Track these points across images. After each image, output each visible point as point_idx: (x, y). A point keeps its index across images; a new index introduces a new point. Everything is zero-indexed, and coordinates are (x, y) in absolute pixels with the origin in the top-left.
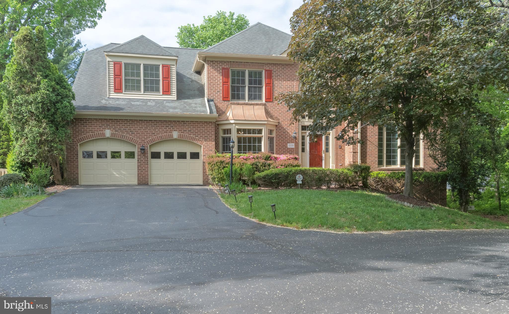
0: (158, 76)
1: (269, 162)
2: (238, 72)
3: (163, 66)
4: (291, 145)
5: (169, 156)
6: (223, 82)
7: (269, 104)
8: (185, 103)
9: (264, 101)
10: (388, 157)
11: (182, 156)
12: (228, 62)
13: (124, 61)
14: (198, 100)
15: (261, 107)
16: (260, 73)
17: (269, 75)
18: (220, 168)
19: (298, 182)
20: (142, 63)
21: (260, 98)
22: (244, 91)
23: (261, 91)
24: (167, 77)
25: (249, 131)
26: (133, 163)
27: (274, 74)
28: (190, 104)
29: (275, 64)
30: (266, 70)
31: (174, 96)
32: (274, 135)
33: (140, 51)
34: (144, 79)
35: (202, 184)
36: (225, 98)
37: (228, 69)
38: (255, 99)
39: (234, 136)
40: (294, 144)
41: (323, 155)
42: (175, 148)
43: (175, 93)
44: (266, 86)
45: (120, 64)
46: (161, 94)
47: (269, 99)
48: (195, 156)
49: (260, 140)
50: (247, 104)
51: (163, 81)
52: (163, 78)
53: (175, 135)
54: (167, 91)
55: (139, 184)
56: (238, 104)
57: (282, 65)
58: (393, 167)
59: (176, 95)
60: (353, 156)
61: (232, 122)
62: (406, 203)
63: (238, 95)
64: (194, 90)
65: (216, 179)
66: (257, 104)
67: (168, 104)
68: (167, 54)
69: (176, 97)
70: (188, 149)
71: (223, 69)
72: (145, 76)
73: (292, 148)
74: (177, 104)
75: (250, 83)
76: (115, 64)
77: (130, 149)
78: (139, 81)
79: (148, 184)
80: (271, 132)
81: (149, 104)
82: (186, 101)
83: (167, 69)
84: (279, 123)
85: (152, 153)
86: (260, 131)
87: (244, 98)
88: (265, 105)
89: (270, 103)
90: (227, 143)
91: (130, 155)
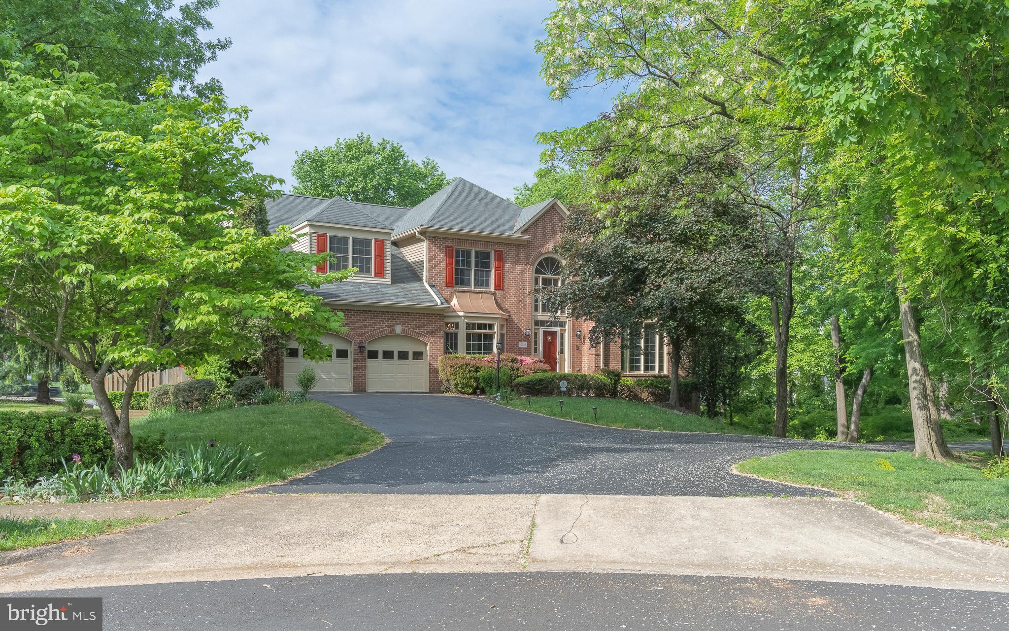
0: (369, 253)
1: (517, 365)
2: (463, 252)
3: (376, 241)
4: (523, 345)
5: (388, 355)
6: (447, 264)
7: (497, 293)
8: (403, 288)
9: (492, 289)
10: (632, 361)
11: (403, 355)
12: (453, 239)
13: (329, 233)
14: (416, 285)
15: (489, 295)
16: (488, 255)
17: (499, 257)
18: (465, 371)
19: (562, 389)
20: (351, 236)
21: (488, 284)
22: (469, 275)
23: (488, 276)
24: (380, 255)
25: (479, 326)
26: (346, 364)
27: (505, 256)
28: (410, 291)
29: (506, 244)
30: (496, 251)
31: (388, 280)
32: (504, 331)
33: (347, 220)
34: (353, 257)
35: (428, 391)
36: (449, 284)
37: (451, 247)
38: (482, 285)
39: (462, 332)
40: (526, 343)
41: (558, 357)
42: (396, 346)
43: (390, 275)
44: (495, 270)
45: (324, 236)
46: (373, 276)
47: (499, 286)
48: (418, 355)
49: (491, 337)
50: (474, 292)
51: (376, 259)
52: (376, 256)
53: (398, 329)
54: (380, 273)
55: (355, 391)
56: (464, 292)
57: (514, 245)
58: (636, 373)
59: (390, 277)
60: (595, 359)
61: (461, 314)
62: (675, 411)
63: (463, 280)
64: (404, 271)
65: (460, 386)
66: (485, 293)
67: (384, 290)
68: (381, 226)
69: (390, 280)
70: (410, 347)
71: (447, 247)
72: (354, 253)
73: (524, 348)
74: (393, 290)
75: (477, 265)
76: (318, 235)
77: (342, 346)
78: (347, 259)
79: (365, 391)
80: (502, 326)
81: (363, 289)
82: (402, 285)
83: (380, 244)
84: (510, 316)
85: (369, 351)
86: (491, 327)
87: (469, 284)
88: (494, 293)
89: (500, 292)
90: (452, 340)
91: (342, 354)
